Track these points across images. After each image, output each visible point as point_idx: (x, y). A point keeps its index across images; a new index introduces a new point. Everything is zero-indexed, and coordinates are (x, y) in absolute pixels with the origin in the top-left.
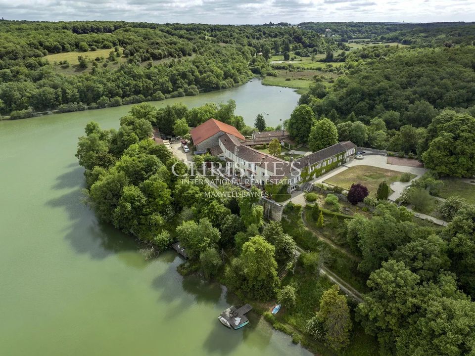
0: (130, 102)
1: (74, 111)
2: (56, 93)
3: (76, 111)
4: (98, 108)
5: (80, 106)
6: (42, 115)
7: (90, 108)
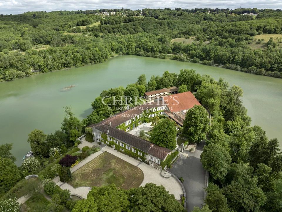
0: (271, 75)
1: (232, 69)
2: (229, 57)
3: (233, 69)
4: (246, 72)
5: (237, 67)
6: (215, 66)
7: (241, 71)
